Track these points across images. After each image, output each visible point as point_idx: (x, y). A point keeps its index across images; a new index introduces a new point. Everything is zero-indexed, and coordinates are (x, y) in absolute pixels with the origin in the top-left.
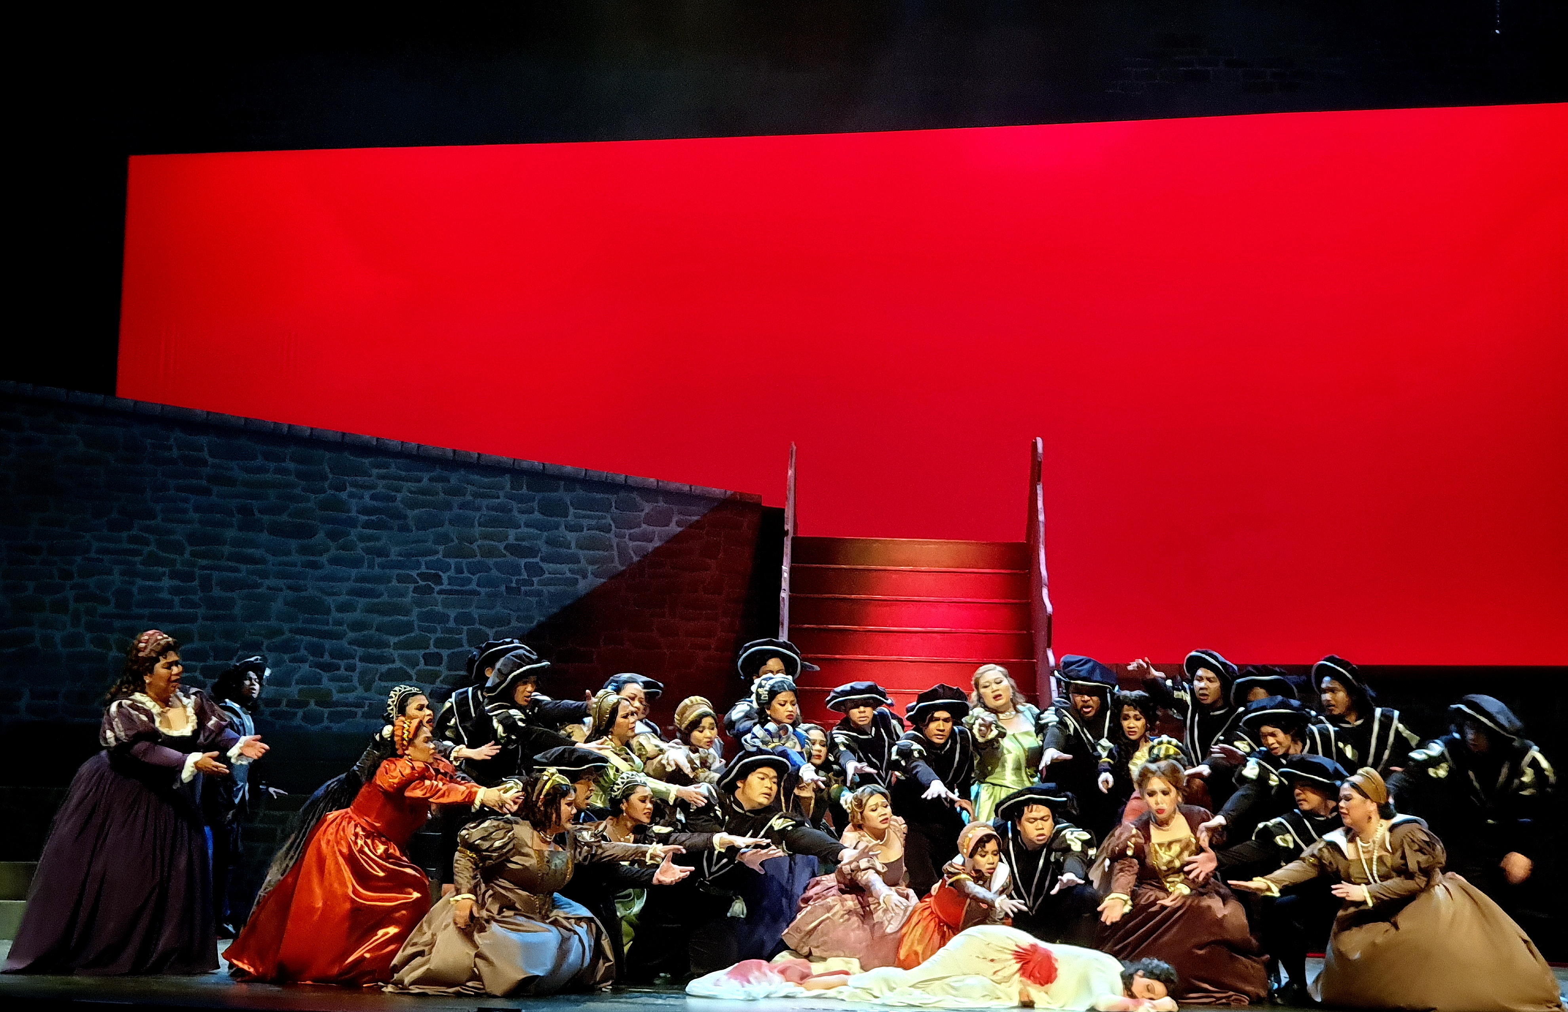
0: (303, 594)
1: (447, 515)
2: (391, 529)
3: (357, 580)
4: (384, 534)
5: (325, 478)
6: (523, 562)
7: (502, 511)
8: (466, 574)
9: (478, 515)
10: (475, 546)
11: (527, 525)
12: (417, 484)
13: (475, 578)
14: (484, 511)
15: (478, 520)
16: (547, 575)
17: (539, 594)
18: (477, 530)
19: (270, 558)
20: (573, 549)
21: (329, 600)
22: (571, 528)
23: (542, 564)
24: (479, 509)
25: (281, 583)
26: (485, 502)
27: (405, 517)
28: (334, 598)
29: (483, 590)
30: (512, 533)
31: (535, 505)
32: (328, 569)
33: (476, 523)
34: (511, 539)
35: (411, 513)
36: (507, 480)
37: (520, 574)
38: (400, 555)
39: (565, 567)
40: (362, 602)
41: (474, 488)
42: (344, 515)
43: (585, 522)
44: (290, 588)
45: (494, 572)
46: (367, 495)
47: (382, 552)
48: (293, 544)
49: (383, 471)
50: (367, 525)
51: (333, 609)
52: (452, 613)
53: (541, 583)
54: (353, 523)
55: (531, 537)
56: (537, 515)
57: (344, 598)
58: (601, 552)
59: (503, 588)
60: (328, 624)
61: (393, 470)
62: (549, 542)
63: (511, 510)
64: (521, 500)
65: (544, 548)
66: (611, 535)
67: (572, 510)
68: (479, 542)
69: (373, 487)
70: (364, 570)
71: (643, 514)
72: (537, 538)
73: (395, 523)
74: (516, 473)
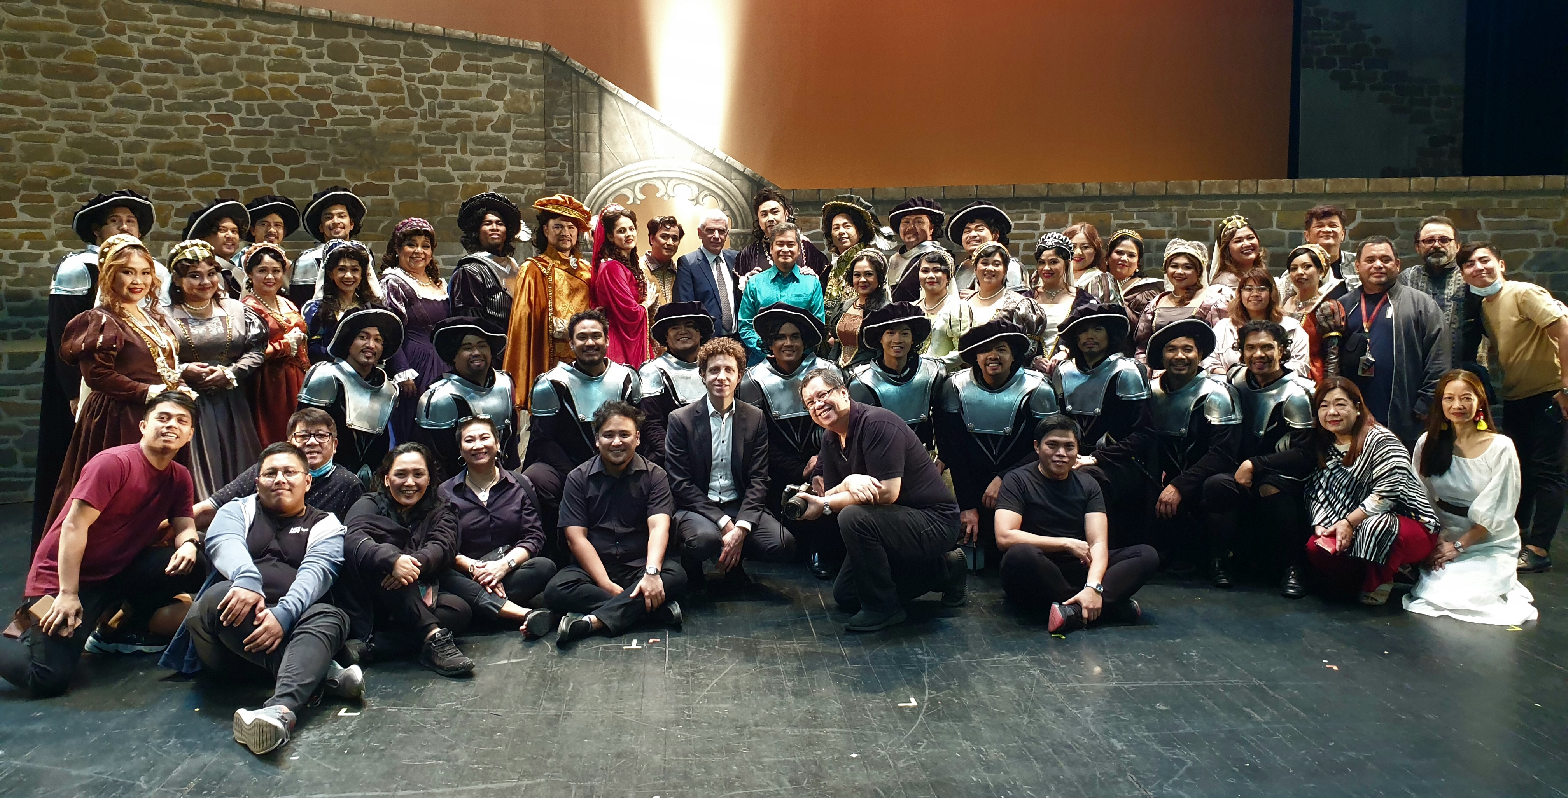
0: (87, 135)
1: (235, 59)
2: (176, 72)
3: (146, 121)
4: (169, 77)
5: (101, 22)
6: (314, 103)
7: (291, 56)
8: (258, 116)
9: (266, 59)
10: (265, 89)
11: (317, 69)
12: (201, 30)
13: (267, 119)
14: (273, 56)
15: (268, 64)
16: (339, 116)
17: (333, 133)
18: (267, 74)
19: (48, 100)
20: (365, 92)
21: (116, 141)
22: (360, 72)
23: (334, 106)
24: (268, 54)
25: (61, 124)
26: (273, 47)
27: (192, 61)
28: (122, 138)
29: (275, 130)
30: (302, 77)
31: (325, 50)
32: (113, 110)
33: (265, 68)
34: (302, 83)
35: (196, 57)
36: (294, 26)
37: (313, 116)
38: (188, 97)
39: (357, 108)
40: (151, 142)
41: (262, 35)
42: (124, 59)
43: (375, 66)
44: (71, 129)
45: (287, 114)
46: (149, 39)
47: (170, 94)
48: (72, 86)
49: (163, 16)
50: (150, 69)
51: (121, 150)
52: (246, 152)
53: (334, 123)
54: (136, 66)
55: (321, 80)
56: (327, 60)
57: (132, 139)
58: (392, 94)
59: (296, 128)
60: (117, 164)
61: (174, 15)
62: (339, 84)
63: (300, 55)
64: (309, 45)
65: (336, 91)
66: (402, 78)
67: (361, 56)
68: (270, 85)
69: (156, 31)
70: (152, 111)
71: (431, 60)
72: (329, 81)
73: (181, 66)
74: (303, 19)
